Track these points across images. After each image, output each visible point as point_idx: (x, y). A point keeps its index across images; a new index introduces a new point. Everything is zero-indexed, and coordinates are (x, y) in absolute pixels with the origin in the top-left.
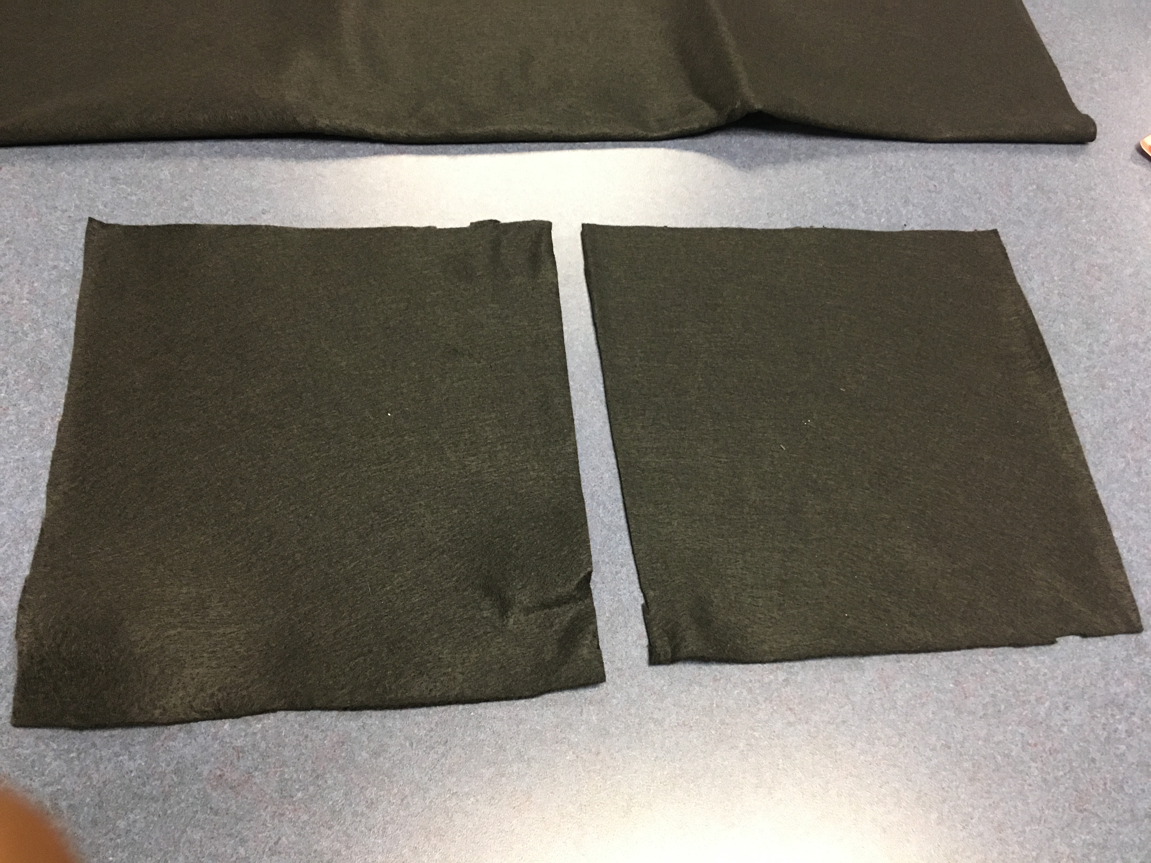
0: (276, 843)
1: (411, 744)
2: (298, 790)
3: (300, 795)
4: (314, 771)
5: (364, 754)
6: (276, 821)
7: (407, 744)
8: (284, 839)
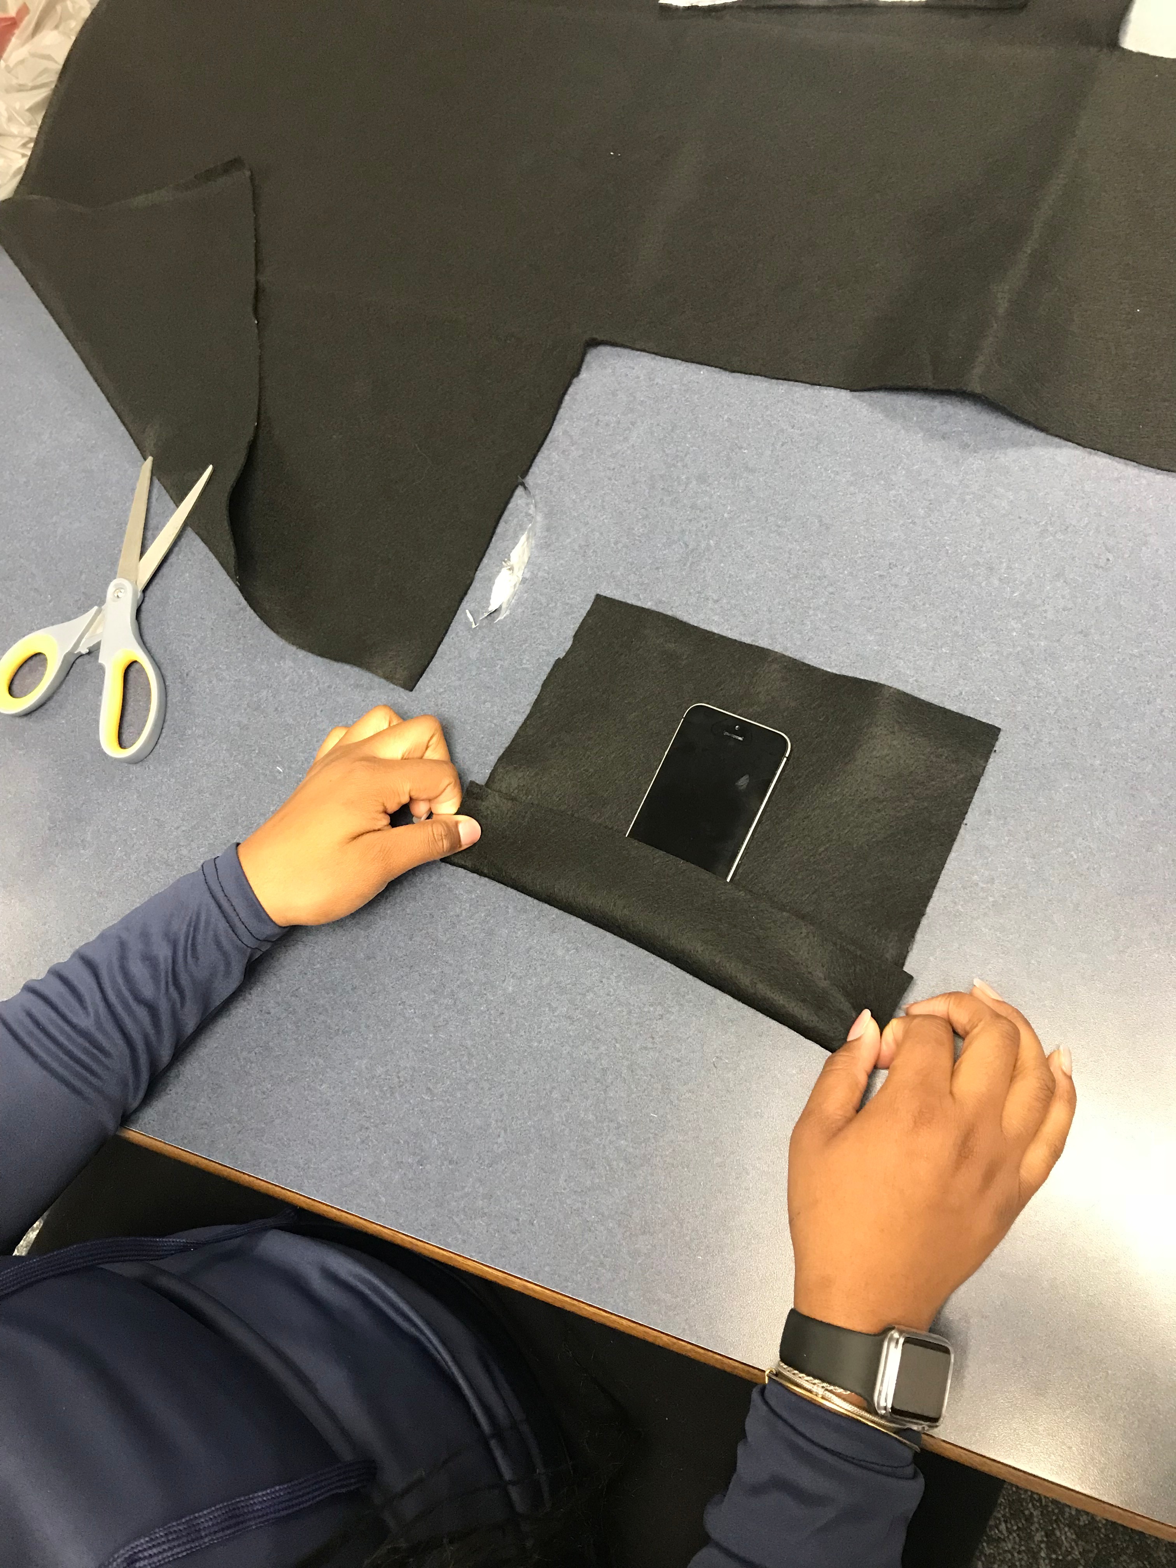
0: (297, 990)
1: (391, 959)
2: (318, 963)
3: (318, 966)
4: (331, 953)
5: (362, 955)
6: (301, 977)
7: (388, 959)
8: (301, 989)
